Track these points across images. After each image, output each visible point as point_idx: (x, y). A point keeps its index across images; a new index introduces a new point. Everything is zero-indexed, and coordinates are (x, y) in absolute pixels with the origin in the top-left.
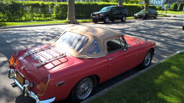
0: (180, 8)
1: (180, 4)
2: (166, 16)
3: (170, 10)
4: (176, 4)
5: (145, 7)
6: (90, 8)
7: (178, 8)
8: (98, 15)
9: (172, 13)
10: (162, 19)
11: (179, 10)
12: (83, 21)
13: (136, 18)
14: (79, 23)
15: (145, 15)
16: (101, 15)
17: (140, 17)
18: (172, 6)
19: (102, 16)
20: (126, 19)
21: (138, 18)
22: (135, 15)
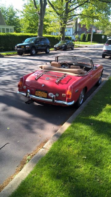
0: (88, 39)
1: (88, 34)
2: (79, 47)
3: (80, 41)
4: (84, 35)
5: (62, 37)
6: (9, 39)
7: (87, 39)
8: (23, 47)
9: (82, 44)
10: (79, 50)
11: (87, 40)
12: (7, 54)
13: (56, 49)
14: (3, 56)
15: (64, 46)
16: (27, 46)
17: (60, 48)
18: (81, 36)
19: (28, 48)
20: (49, 51)
21: (58, 49)
22: (55, 46)
